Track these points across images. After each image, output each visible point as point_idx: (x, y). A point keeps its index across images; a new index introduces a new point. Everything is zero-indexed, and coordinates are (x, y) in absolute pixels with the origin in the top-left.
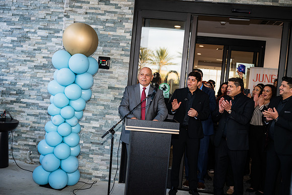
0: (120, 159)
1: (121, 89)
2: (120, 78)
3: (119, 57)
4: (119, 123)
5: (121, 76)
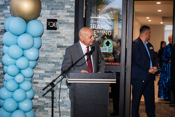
2: (67, 37)
5: (67, 35)
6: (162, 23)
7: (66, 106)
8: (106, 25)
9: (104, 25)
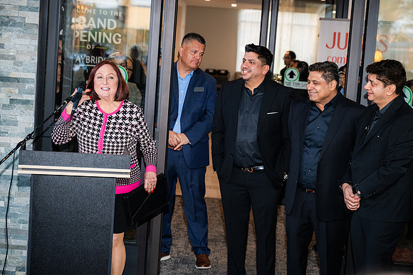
0: (27, 226)
1: (24, 81)
2: (20, 58)
3: (14, 13)
4: (6, 158)
5: (22, 53)
6: (234, 5)
7: (15, 215)
8: (109, 20)
9: (105, 20)
